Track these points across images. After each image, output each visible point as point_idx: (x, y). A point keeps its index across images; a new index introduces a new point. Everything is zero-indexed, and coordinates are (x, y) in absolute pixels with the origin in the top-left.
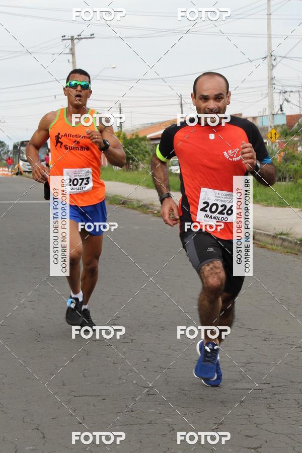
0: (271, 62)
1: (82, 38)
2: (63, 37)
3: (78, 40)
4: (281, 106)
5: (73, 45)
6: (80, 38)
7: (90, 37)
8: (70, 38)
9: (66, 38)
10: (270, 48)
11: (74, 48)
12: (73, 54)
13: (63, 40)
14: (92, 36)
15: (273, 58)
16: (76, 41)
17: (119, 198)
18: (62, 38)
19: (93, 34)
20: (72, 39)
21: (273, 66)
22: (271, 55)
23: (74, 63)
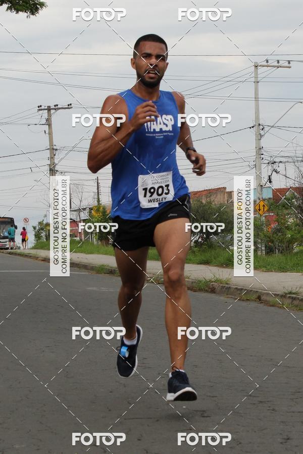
0: (258, 131)
1: (60, 109)
2: (39, 107)
3: (54, 111)
4: (270, 176)
5: (50, 115)
6: (56, 108)
7: (67, 107)
8: (46, 108)
9: (42, 108)
10: (257, 118)
11: (50, 119)
12: (50, 125)
13: (39, 110)
14: (69, 106)
15: (261, 127)
16: (52, 111)
17: (106, 267)
18: (38, 109)
19: (71, 104)
20: (49, 109)
21: (261, 136)
22: (259, 125)
23: (50, 134)
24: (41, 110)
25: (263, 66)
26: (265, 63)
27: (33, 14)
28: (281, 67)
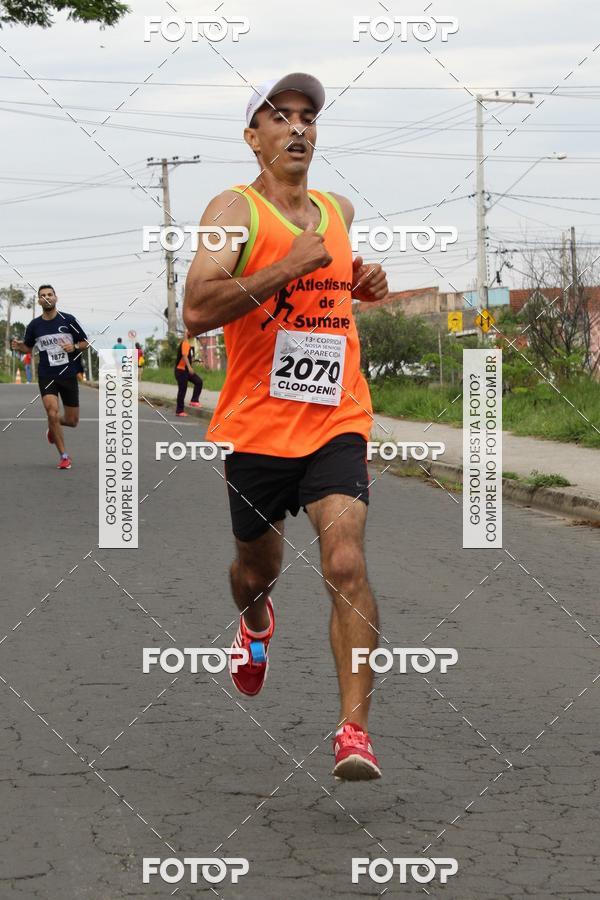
0: (482, 202)
1: (180, 163)
2: (149, 160)
3: (173, 166)
4: (498, 273)
5: (165, 173)
6: (176, 162)
7: (192, 160)
8: (160, 161)
9: (155, 161)
10: (480, 182)
11: (166, 179)
12: (165, 188)
13: (149, 165)
14: (196, 159)
15: (486, 196)
16: (169, 167)
18: (148, 163)
19: (198, 156)
20: (165, 164)
21: (486, 210)
22: (483, 192)
23: (166, 202)
24: (153, 164)
25: (491, 101)
26: (494, 97)
27: (110, 23)
28: (518, 102)
